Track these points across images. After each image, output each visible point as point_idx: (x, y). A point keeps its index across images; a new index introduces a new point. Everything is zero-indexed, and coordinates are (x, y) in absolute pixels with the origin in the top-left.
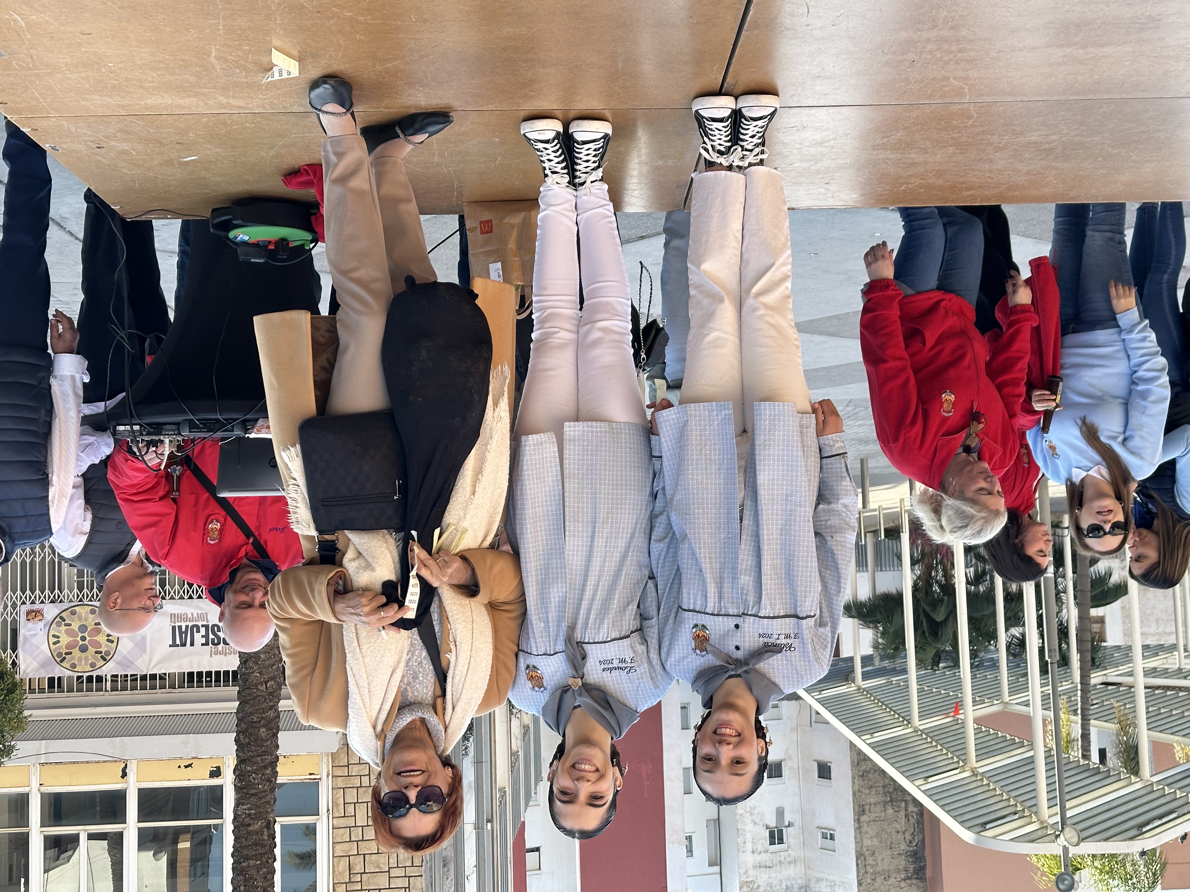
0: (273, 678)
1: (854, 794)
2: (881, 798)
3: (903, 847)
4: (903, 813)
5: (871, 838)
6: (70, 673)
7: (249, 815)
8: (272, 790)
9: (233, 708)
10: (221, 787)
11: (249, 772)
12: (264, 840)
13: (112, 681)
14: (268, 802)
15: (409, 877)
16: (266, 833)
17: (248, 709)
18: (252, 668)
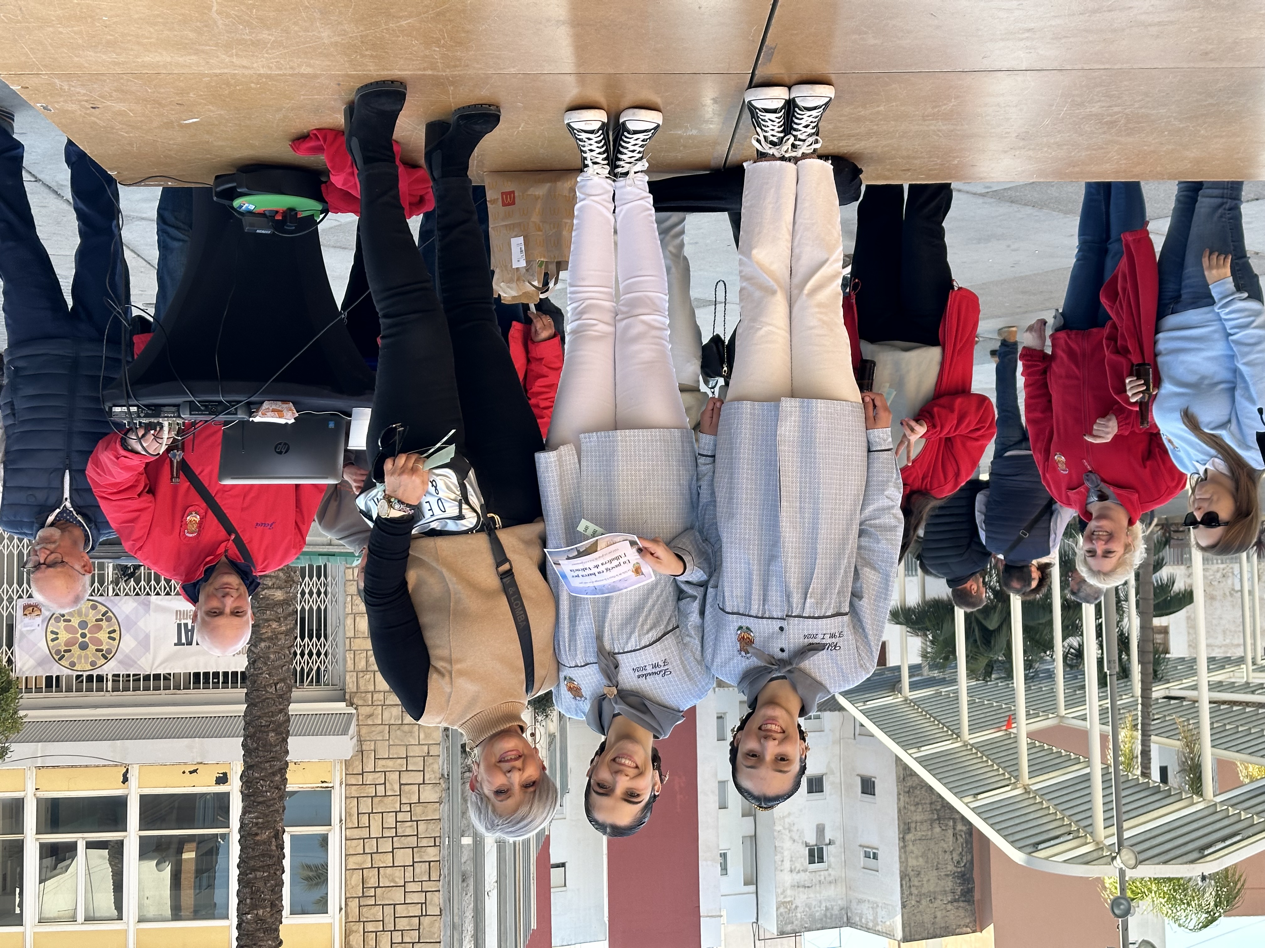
0: (283, 680)
1: (899, 811)
2: (927, 816)
3: (951, 867)
4: (950, 832)
5: (917, 857)
6: (70, 672)
7: (257, 824)
8: (282, 798)
9: (241, 711)
10: (228, 794)
11: (257, 778)
12: (272, 850)
13: (113, 681)
14: (277, 811)
15: (426, 892)
16: (274, 843)
17: (256, 711)
18: (260, 668)
